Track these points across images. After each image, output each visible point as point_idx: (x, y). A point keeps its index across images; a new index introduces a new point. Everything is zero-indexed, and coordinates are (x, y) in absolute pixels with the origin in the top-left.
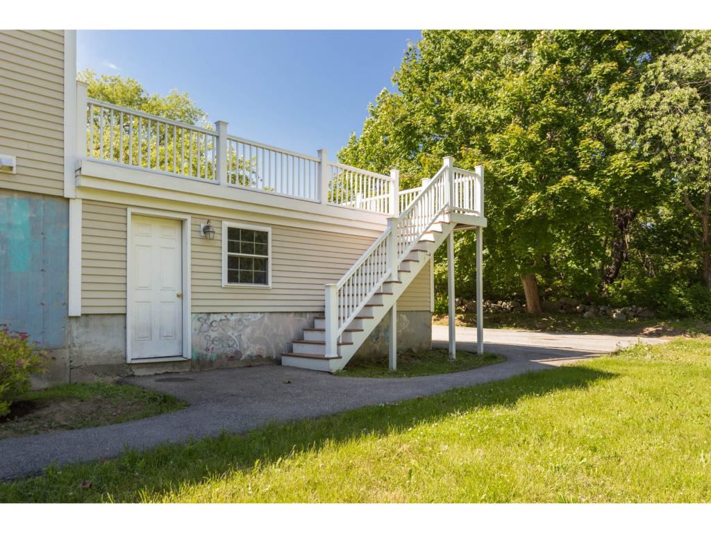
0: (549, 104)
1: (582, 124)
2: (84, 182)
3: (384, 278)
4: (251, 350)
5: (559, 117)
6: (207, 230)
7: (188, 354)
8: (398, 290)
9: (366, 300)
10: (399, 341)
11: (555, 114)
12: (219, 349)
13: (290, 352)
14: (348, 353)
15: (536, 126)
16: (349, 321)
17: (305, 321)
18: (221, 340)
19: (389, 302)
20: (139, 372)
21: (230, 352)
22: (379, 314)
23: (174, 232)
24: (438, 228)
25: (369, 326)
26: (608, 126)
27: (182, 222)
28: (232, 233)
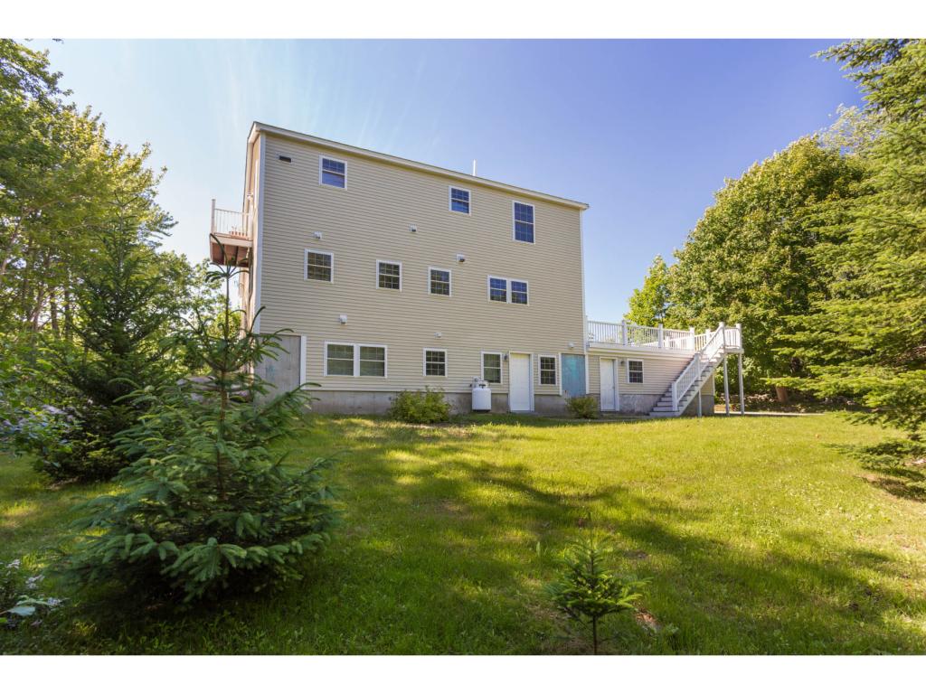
0: (786, 271)
1: (810, 282)
2: (590, 350)
3: (695, 379)
4: (638, 409)
5: (794, 279)
6: (622, 363)
7: (618, 409)
8: (701, 384)
9: (688, 389)
10: (703, 408)
11: (790, 277)
12: (627, 408)
13: (652, 411)
14: (682, 409)
15: (777, 286)
16: (681, 396)
17: (657, 398)
18: (627, 405)
19: (697, 389)
20: (604, 415)
21: (630, 409)
22: (693, 394)
23: (610, 364)
24: (719, 356)
25: (690, 399)
26: (829, 282)
27: (613, 360)
28: (631, 363)
